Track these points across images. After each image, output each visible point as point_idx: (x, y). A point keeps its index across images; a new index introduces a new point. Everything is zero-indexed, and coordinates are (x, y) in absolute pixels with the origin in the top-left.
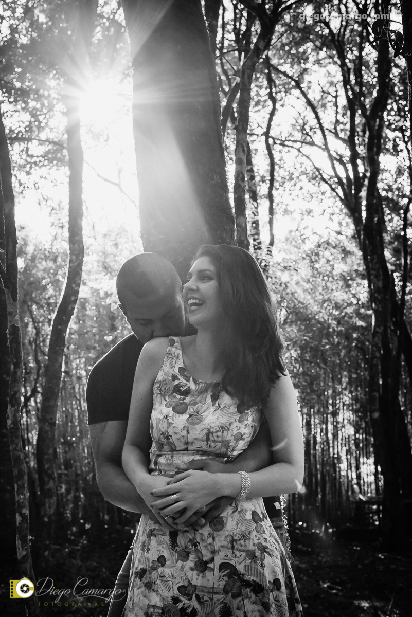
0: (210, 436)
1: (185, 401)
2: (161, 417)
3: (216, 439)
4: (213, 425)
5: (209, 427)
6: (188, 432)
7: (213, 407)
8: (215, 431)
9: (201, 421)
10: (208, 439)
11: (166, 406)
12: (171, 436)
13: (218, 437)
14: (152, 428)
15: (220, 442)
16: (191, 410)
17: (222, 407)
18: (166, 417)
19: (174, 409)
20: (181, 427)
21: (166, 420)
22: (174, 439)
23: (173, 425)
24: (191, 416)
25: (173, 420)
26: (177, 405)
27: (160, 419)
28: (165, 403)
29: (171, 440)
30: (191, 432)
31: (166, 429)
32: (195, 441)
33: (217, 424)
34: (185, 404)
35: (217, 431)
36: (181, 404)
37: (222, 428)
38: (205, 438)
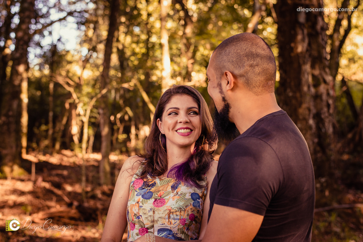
0: (171, 215)
1: (151, 190)
2: (134, 203)
3: (176, 217)
4: (173, 207)
5: (170, 208)
6: (154, 212)
7: (173, 194)
8: (175, 211)
9: (164, 204)
10: (169, 217)
11: (137, 195)
12: (141, 216)
13: (177, 215)
14: (128, 212)
15: (179, 219)
16: (156, 195)
17: (179, 193)
18: (138, 203)
19: (143, 196)
20: (148, 209)
21: (137, 205)
22: (143, 219)
23: (142, 208)
24: (156, 200)
25: (143, 204)
26: (145, 194)
27: (133, 205)
28: (136, 193)
29: (141, 220)
30: (156, 212)
31: (137, 211)
32: (160, 219)
33: (177, 206)
34: (151, 192)
35: (177, 211)
36: (148, 192)
37: (180, 209)
38: (167, 216)
